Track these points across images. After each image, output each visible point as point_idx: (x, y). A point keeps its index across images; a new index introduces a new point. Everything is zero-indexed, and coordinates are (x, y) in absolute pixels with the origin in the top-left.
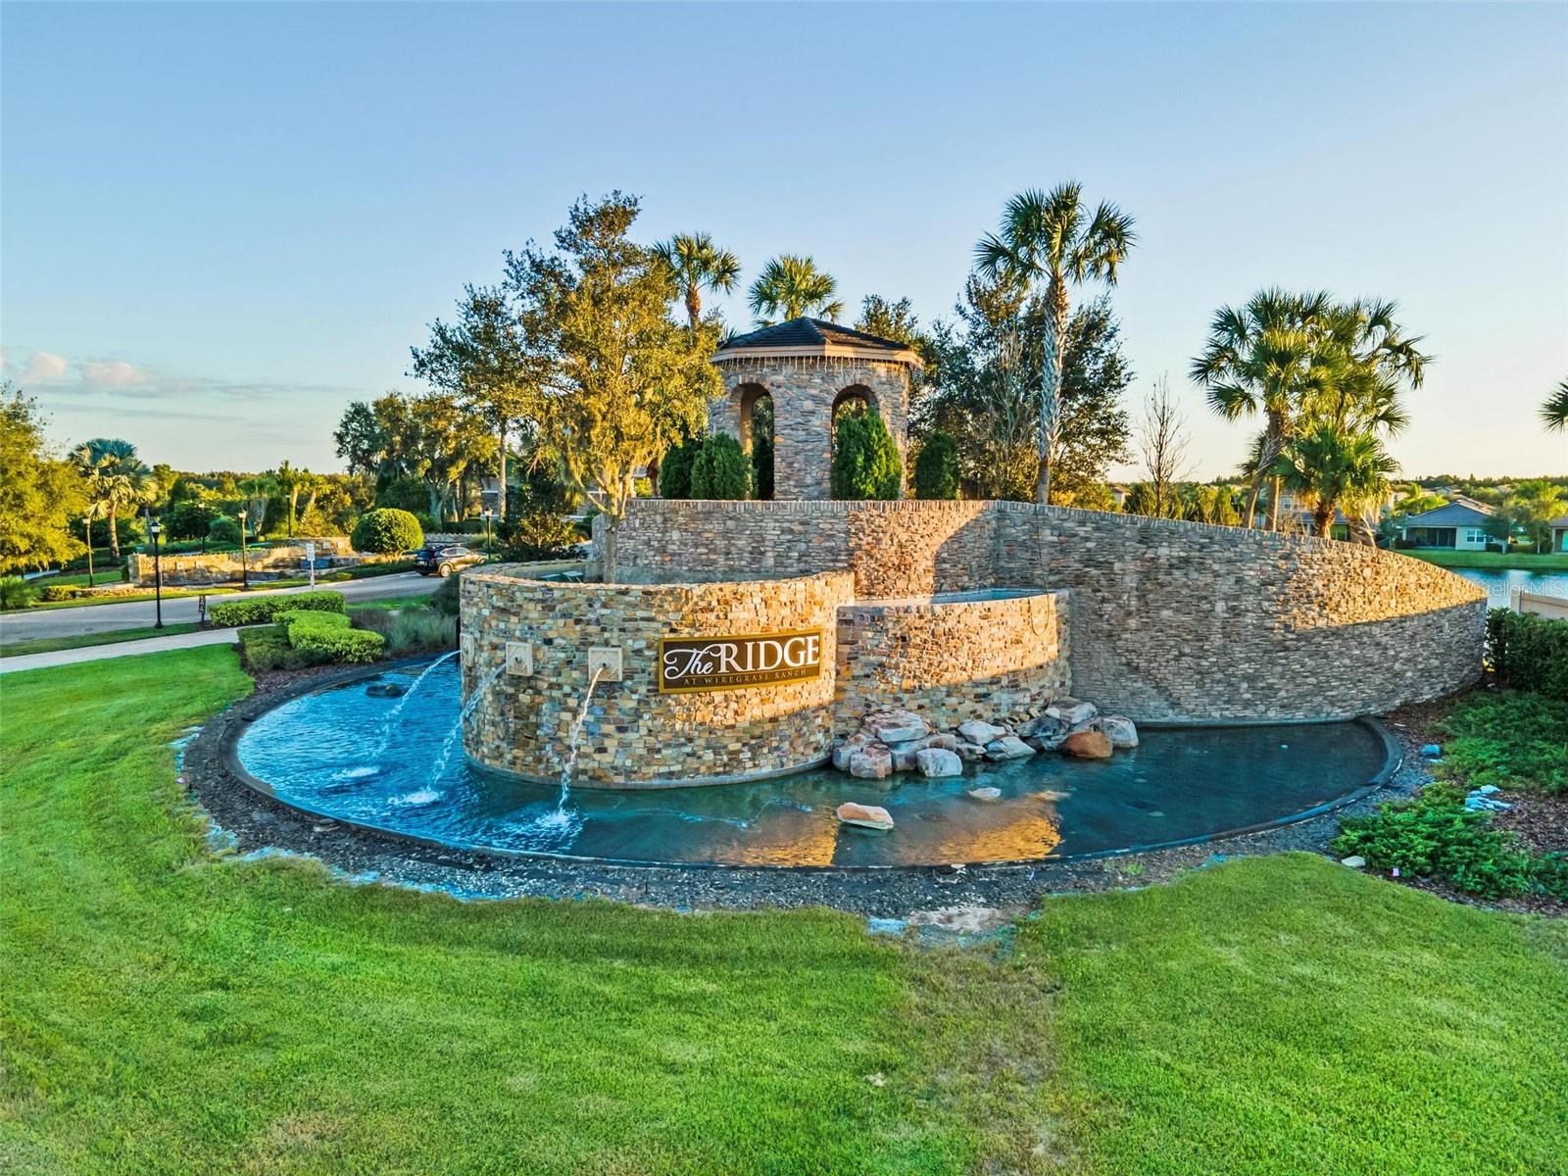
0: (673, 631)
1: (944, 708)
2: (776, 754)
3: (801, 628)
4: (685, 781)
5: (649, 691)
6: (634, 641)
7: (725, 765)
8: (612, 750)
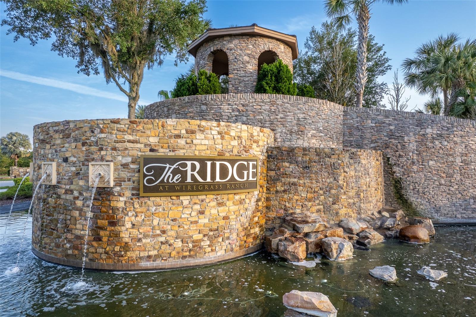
0: (152, 150)
3: (244, 155)
5: (133, 195)
6: (123, 157)
8: (105, 239)
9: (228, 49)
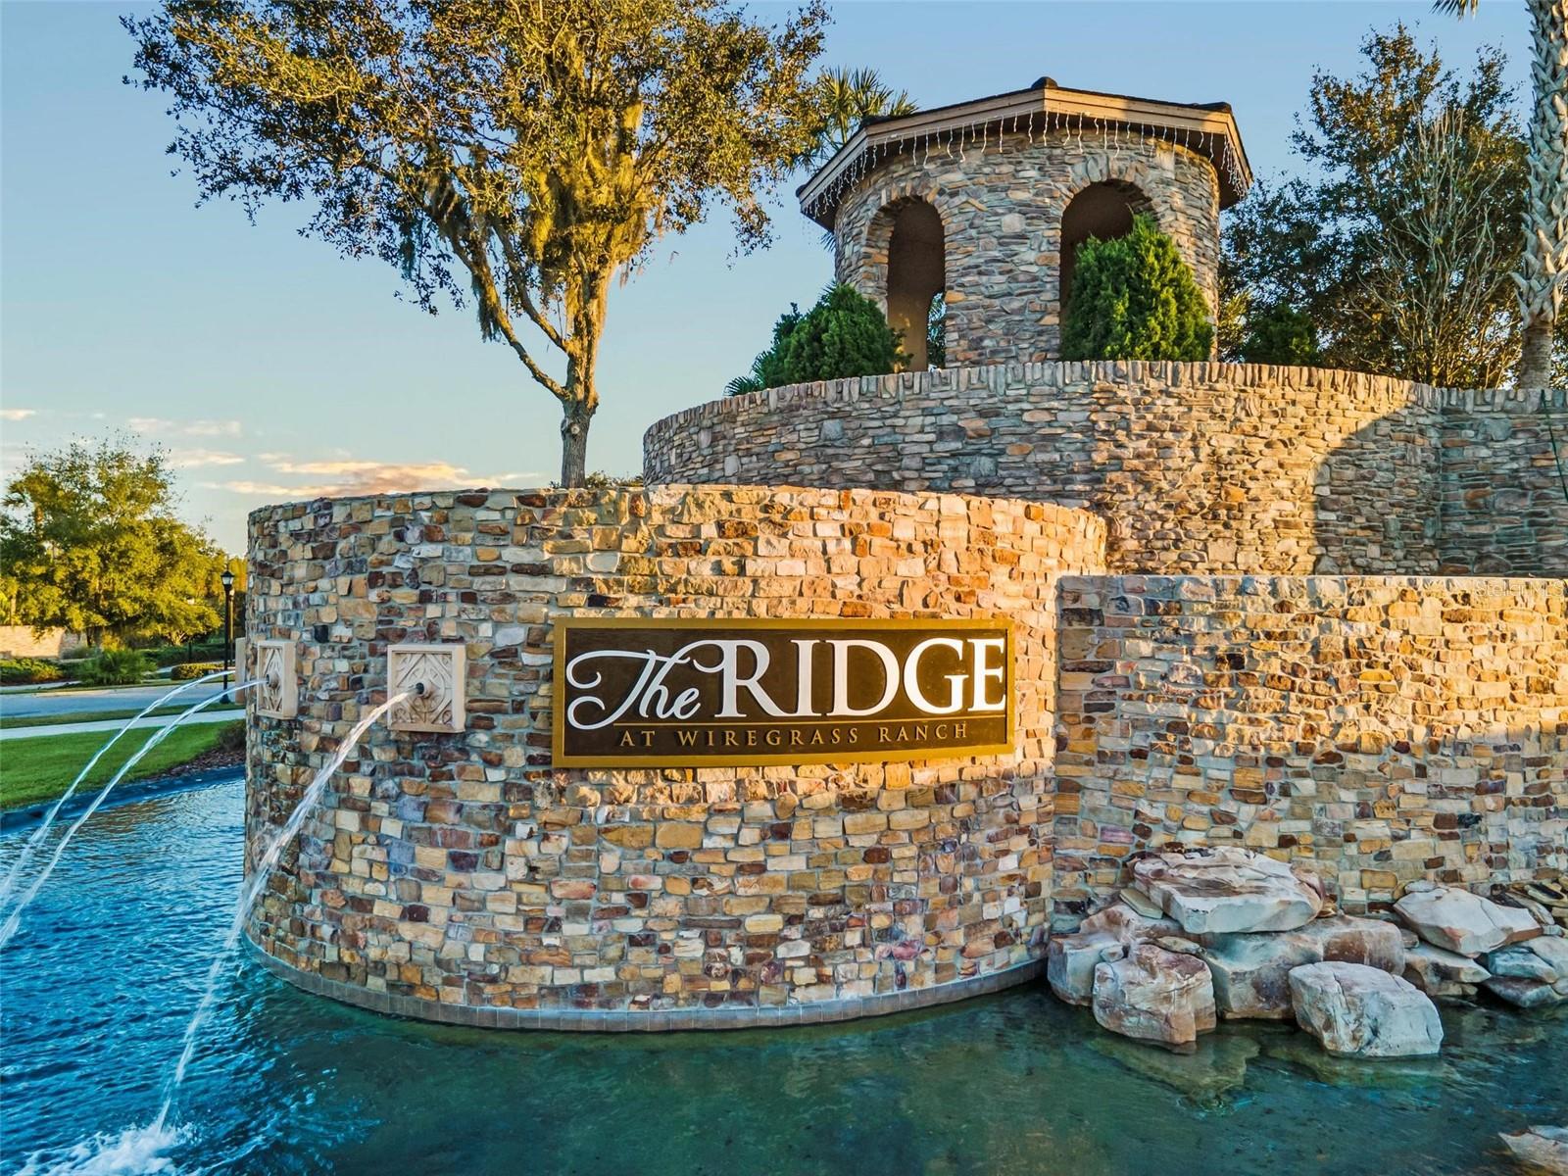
0: (597, 601)
1: (1352, 849)
2: (882, 948)
3: (953, 613)
4: (624, 1011)
5: (531, 760)
6: (497, 625)
7: (736, 975)
8: (438, 916)
9: (941, 192)
